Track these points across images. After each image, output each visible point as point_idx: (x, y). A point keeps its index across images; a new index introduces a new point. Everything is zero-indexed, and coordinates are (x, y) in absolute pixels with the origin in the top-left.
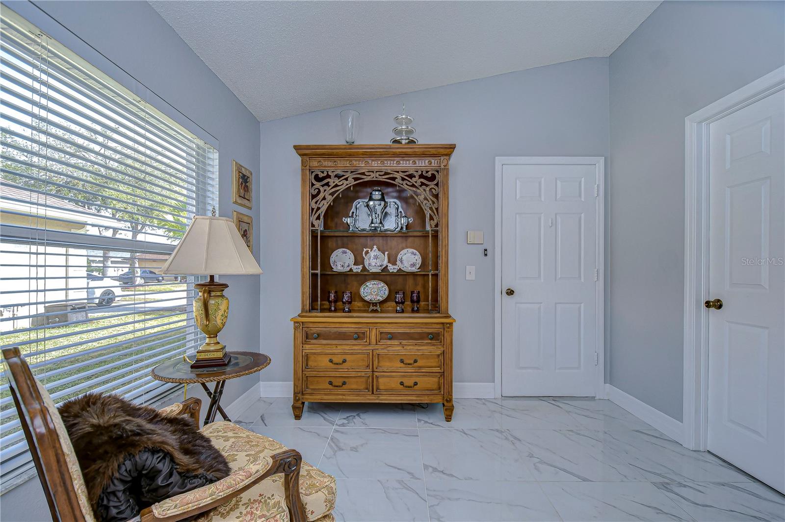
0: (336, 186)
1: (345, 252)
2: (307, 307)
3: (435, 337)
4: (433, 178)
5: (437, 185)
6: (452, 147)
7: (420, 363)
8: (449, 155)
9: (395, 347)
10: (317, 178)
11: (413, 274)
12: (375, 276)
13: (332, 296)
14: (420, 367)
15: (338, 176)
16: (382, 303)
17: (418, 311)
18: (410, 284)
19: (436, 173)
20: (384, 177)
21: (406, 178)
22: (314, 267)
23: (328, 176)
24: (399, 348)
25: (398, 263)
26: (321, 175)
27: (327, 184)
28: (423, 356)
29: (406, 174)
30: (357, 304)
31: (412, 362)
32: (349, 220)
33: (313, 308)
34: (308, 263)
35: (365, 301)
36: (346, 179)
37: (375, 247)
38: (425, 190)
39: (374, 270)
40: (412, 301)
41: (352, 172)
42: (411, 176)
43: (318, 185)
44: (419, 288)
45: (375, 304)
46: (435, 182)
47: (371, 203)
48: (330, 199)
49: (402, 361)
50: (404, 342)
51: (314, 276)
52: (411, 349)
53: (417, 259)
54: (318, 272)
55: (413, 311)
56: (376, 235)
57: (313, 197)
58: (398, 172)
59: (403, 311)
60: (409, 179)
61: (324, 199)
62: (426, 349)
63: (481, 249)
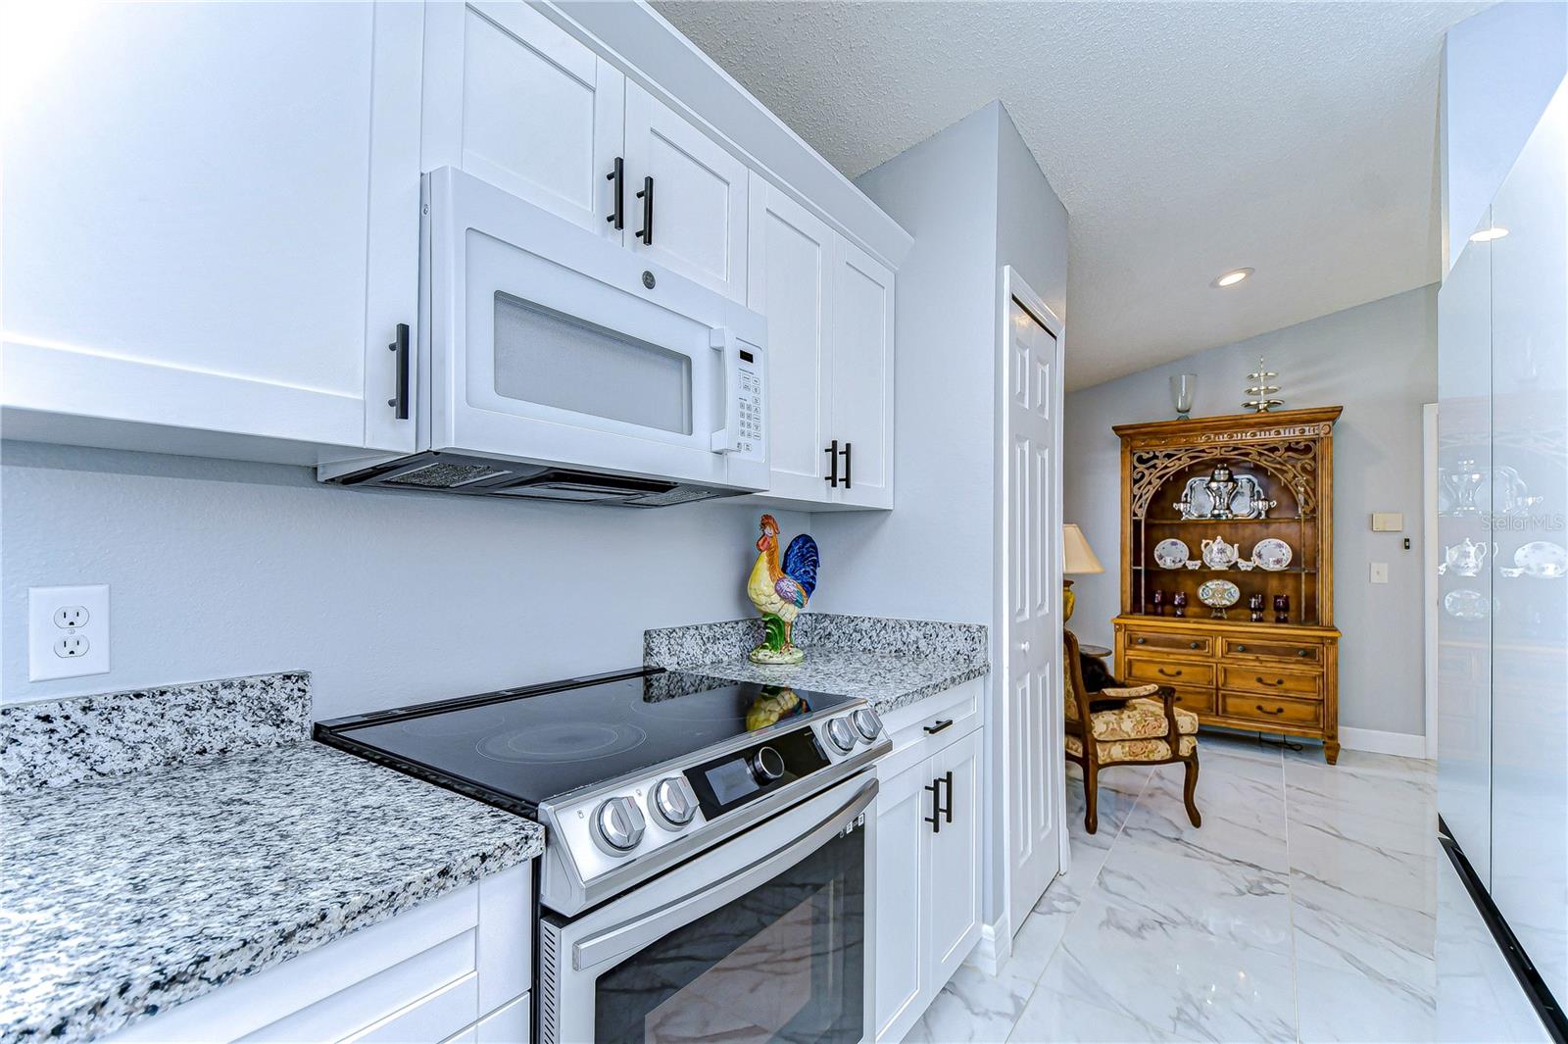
0: (1166, 467)
1: (1174, 544)
2: (1128, 609)
3: (1309, 654)
4: (1308, 449)
5: (1314, 458)
6: (1339, 410)
7: (1288, 685)
8: (1333, 420)
9: (1249, 661)
10: (1141, 460)
11: (1281, 574)
12: (1219, 575)
13: (1158, 598)
14: (1286, 691)
15: (1169, 456)
16: (1228, 608)
17: (1285, 621)
18: (1274, 585)
19: (1311, 444)
20: (1232, 453)
21: (1266, 452)
22: (1136, 561)
23: (1155, 457)
24: (1257, 664)
25: (1254, 557)
26: (1145, 456)
27: (1154, 466)
28: (1292, 676)
29: (1264, 447)
30: (1192, 610)
31: (1275, 682)
32: (1182, 506)
33: (1136, 608)
34: (1129, 558)
35: (1206, 606)
36: (1179, 459)
37: (1219, 538)
38: (1294, 466)
39: (1216, 567)
40: (1277, 609)
41: (1186, 450)
42: (1273, 450)
43: (1141, 467)
44: (1288, 592)
45: (1220, 609)
46: (1311, 455)
47: (1214, 485)
48: (1157, 483)
49: (1260, 680)
50: (1262, 657)
51: (1136, 574)
52: (1272, 667)
53: (1286, 554)
54: (1142, 568)
55: (1278, 620)
56: (1220, 523)
57: (1136, 482)
58: (1253, 446)
59: (1259, 620)
60: (1271, 455)
61: (1150, 483)
62: (1297, 669)
63: (1399, 539)
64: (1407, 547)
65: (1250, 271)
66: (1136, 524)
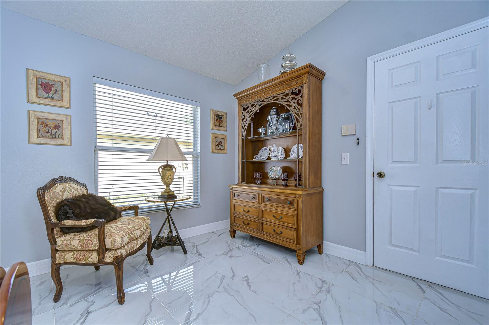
1: (266, 150)
2: (241, 180)
3: (291, 203)
4: (299, 92)
5: (301, 97)
6: (308, 66)
7: (284, 219)
8: (308, 72)
9: (271, 207)
10: (245, 110)
14: (283, 222)
19: (301, 88)
20: (272, 100)
21: (284, 97)
23: (248, 107)
24: (273, 208)
26: (246, 107)
27: (248, 112)
29: (283, 94)
34: (241, 156)
36: (256, 106)
37: (274, 145)
38: (294, 102)
39: (273, 159)
41: (258, 101)
42: (287, 95)
43: (244, 113)
46: (300, 95)
48: (249, 119)
49: (274, 217)
50: (275, 204)
52: (279, 209)
54: (245, 161)
57: (242, 120)
58: (279, 94)
60: (285, 98)
61: (247, 120)
62: (287, 211)
63: (354, 138)
64: (358, 143)
66: (243, 139)
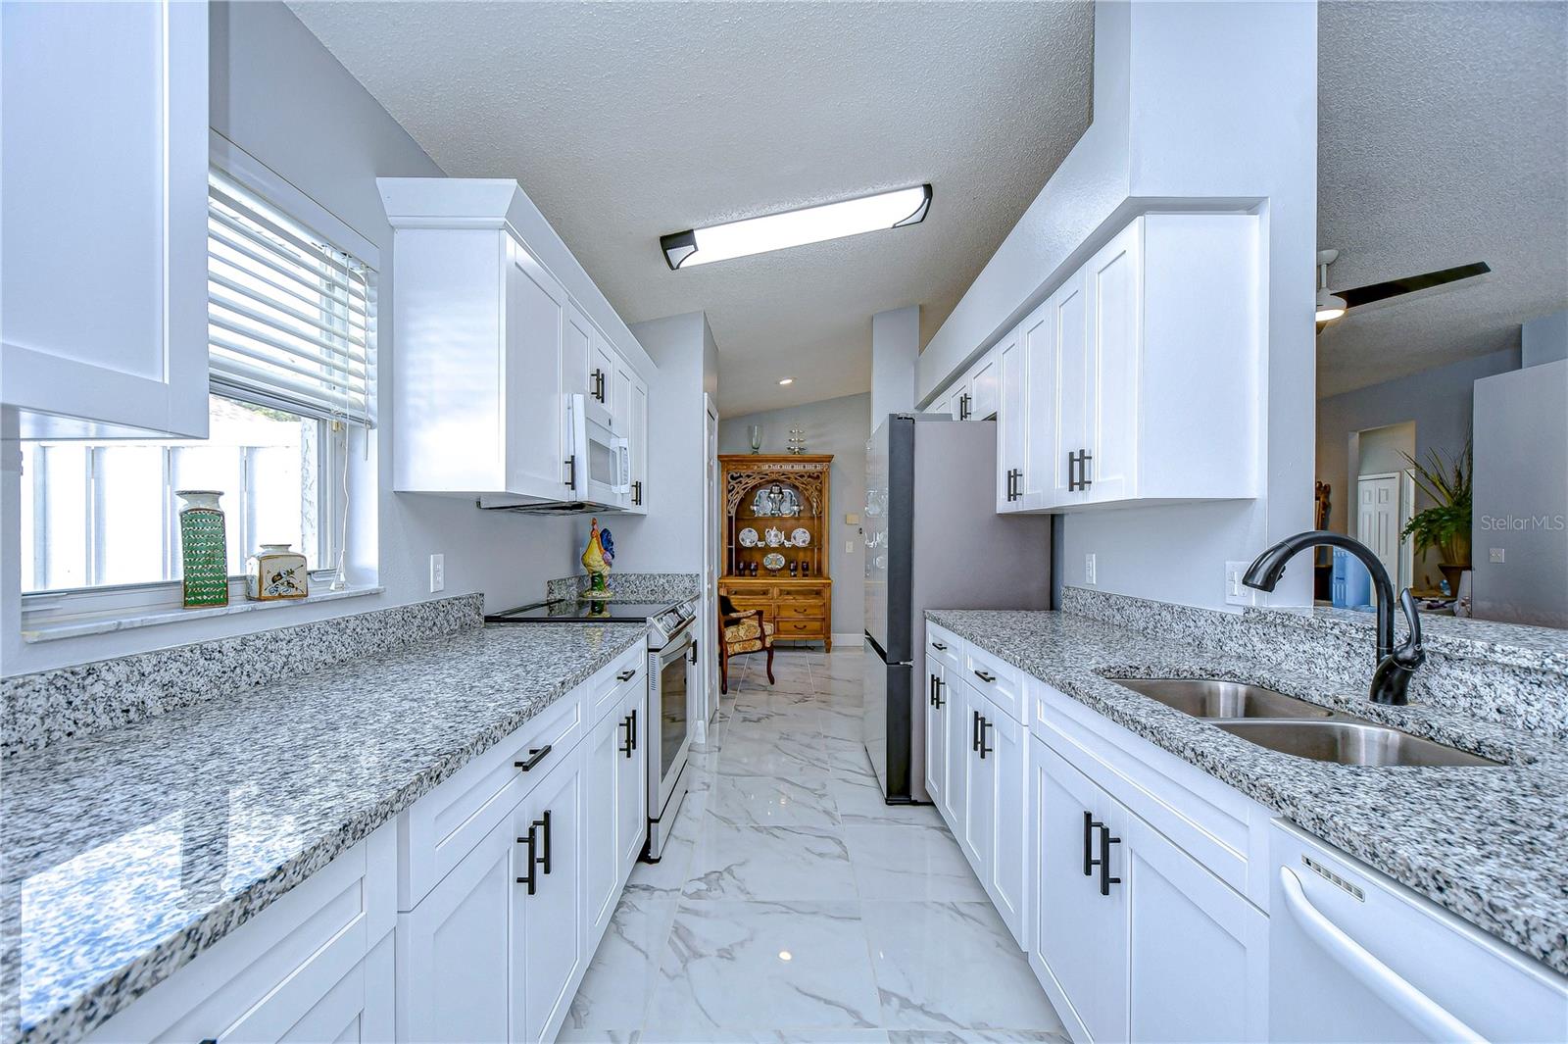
0: (747, 483)
1: (750, 531)
2: (725, 573)
3: (818, 593)
4: (818, 477)
5: (821, 483)
6: (832, 456)
7: (808, 611)
8: (829, 461)
9: (790, 600)
10: (733, 478)
11: (804, 549)
12: (774, 550)
13: (742, 565)
14: (808, 615)
15: (748, 476)
16: (779, 570)
17: (807, 576)
18: (801, 555)
19: (820, 475)
20: (781, 477)
21: (798, 477)
22: (730, 543)
23: (741, 476)
24: (794, 601)
25: (792, 539)
26: (735, 475)
27: (740, 482)
28: (811, 606)
29: (797, 475)
30: (759, 572)
31: (802, 611)
32: (755, 508)
33: (730, 572)
34: (726, 541)
35: (767, 569)
36: (753, 478)
37: (774, 528)
38: (811, 487)
39: (773, 545)
40: (803, 569)
41: (758, 473)
42: (802, 476)
43: (733, 482)
44: (808, 560)
45: (774, 571)
46: (820, 480)
47: (772, 495)
48: (742, 493)
49: (795, 611)
50: (797, 597)
51: (730, 550)
52: (802, 601)
53: (807, 537)
54: (734, 547)
55: (804, 575)
56: (774, 519)
57: (730, 491)
58: (792, 473)
59: (795, 576)
60: (800, 479)
61: (738, 493)
62: (812, 601)
63: (858, 528)
64: (860, 533)
65: (794, 379)
66: (730, 518)
